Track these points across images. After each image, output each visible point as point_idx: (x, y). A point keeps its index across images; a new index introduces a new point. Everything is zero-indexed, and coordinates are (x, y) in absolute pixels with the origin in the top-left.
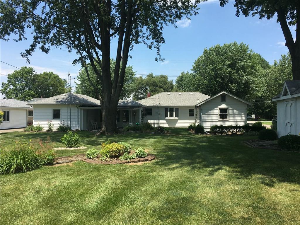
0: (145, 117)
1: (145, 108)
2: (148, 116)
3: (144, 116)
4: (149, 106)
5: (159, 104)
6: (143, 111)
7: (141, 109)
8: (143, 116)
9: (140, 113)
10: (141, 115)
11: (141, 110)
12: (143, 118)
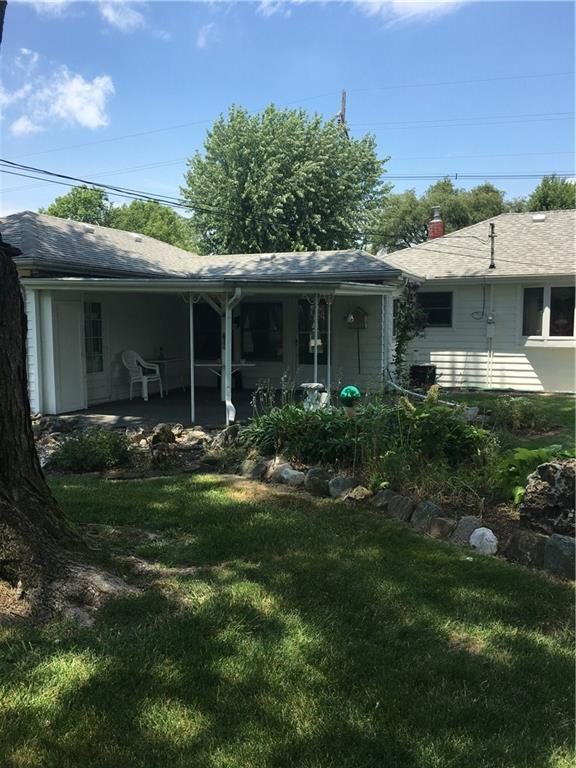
0: (417, 338)
1: (415, 287)
2: (433, 333)
3: (409, 334)
4: (437, 281)
5: (492, 266)
6: (402, 306)
7: (397, 294)
8: (405, 330)
9: (390, 318)
10: (396, 324)
11: (396, 301)
12: (402, 341)
